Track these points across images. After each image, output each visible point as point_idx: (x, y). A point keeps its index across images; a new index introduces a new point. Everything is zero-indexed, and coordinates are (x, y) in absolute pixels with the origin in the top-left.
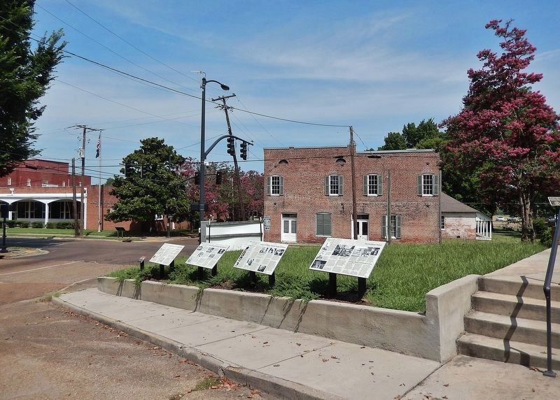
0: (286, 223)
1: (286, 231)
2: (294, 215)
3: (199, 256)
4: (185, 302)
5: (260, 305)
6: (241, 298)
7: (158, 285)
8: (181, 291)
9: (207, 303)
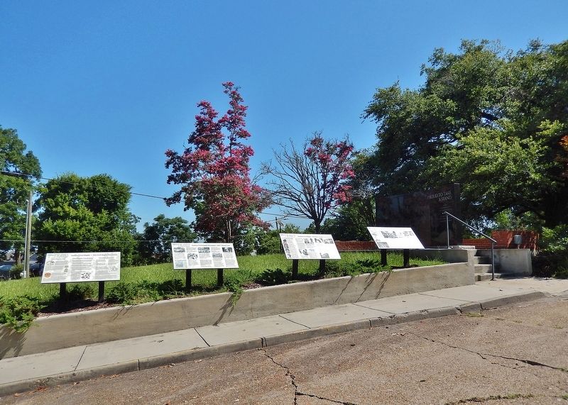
3: (190, 258)
4: (197, 317)
5: (338, 287)
6: (312, 286)
7: (108, 312)
8: (183, 305)
9: (250, 306)
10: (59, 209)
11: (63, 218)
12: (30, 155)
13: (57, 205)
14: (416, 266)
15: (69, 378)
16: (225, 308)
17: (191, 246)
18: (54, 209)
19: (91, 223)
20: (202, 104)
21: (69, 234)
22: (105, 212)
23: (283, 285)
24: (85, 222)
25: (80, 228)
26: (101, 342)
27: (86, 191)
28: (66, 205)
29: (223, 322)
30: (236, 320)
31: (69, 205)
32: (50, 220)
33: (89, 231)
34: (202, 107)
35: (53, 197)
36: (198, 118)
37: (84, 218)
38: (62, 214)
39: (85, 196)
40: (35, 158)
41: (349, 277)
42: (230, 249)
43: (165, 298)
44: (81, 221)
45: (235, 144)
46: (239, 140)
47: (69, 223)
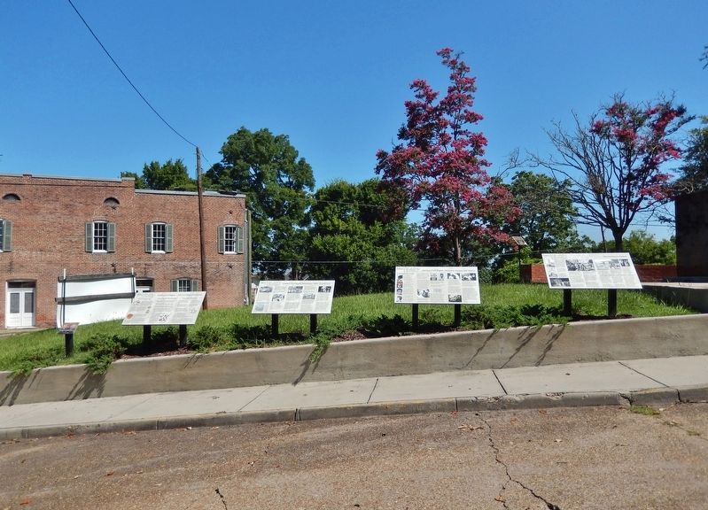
0: (15, 297)
1: (15, 309)
2: (32, 284)
3: (275, 301)
4: (274, 372)
5: (470, 345)
6: (428, 342)
7: (179, 359)
8: (257, 357)
9: (339, 363)
10: (328, 222)
11: (332, 233)
12: (302, 162)
13: (326, 218)
14: (627, 316)
15: (94, 428)
16: (307, 364)
17: (282, 285)
18: (323, 223)
19: (363, 238)
20: (416, 84)
21: (338, 251)
22: (378, 225)
23: (392, 338)
24: (356, 237)
25: (351, 244)
26: (173, 391)
27: (357, 199)
28: (335, 218)
29: (304, 381)
30: (320, 379)
31: (339, 217)
32: (319, 237)
33: (361, 247)
34: (415, 88)
35: (322, 210)
36: (408, 104)
37: (355, 233)
38: (331, 228)
39: (355, 206)
40: (308, 166)
41: (491, 330)
42: (328, 289)
43: (244, 348)
44: (351, 236)
45: (461, 133)
46: (465, 126)
47: (339, 238)
